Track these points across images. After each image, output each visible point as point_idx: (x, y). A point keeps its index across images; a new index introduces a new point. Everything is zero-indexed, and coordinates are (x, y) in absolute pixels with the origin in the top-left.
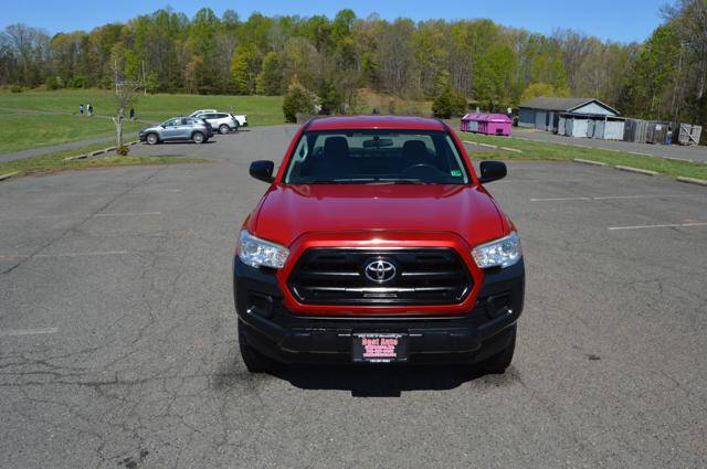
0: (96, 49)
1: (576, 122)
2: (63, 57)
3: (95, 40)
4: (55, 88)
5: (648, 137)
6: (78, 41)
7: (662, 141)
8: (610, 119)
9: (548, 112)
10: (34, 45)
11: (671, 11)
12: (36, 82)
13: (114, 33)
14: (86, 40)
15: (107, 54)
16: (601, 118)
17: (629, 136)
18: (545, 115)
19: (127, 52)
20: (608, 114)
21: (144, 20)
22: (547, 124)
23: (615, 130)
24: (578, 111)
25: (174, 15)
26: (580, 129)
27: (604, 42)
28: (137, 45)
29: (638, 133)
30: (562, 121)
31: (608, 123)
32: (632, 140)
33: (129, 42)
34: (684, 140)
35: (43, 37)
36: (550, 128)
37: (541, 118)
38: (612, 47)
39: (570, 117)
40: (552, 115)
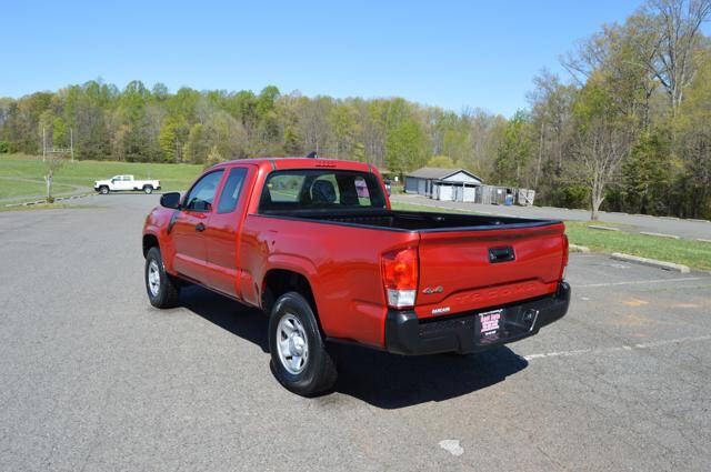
0: (24, 116)
1: (442, 188)
3: (23, 107)
5: (493, 199)
6: (6, 107)
7: (504, 202)
8: (467, 186)
9: (426, 180)
11: (535, 97)
13: (43, 101)
14: (14, 107)
15: (35, 121)
16: (461, 185)
17: (478, 199)
18: (424, 183)
19: (56, 120)
20: (472, 181)
21: (74, 90)
22: (426, 191)
24: (450, 179)
25: (105, 86)
26: (447, 194)
28: (65, 114)
29: (484, 197)
30: (435, 187)
31: (466, 189)
32: (480, 202)
33: (58, 110)
34: (522, 202)
36: (429, 193)
37: (422, 185)
39: (440, 184)
40: (429, 182)
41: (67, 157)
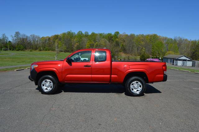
0: (51, 41)
2: (43, 43)
3: (51, 39)
4: (41, 50)
6: (47, 39)
8: (188, 61)
9: (171, 59)
10: (36, 40)
12: (36, 49)
13: (56, 37)
14: (49, 39)
15: (54, 42)
16: (186, 60)
17: (193, 65)
18: (170, 60)
19: (59, 42)
20: (188, 59)
21: (64, 34)
22: (171, 62)
23: (189, 64)
24: (180, 58)
25: (72, 33)
26: (180, 63)
27: (189, 40)
28: (62, 40)
29: (196, 64)
30: (175, 61)
32: (195, 66)
33: (60, 39)
35: (39, 38)
36: (172, 63)
38: (192, 41)
39: (177, 60)
40: (172, 59)
41: (62, 51)
